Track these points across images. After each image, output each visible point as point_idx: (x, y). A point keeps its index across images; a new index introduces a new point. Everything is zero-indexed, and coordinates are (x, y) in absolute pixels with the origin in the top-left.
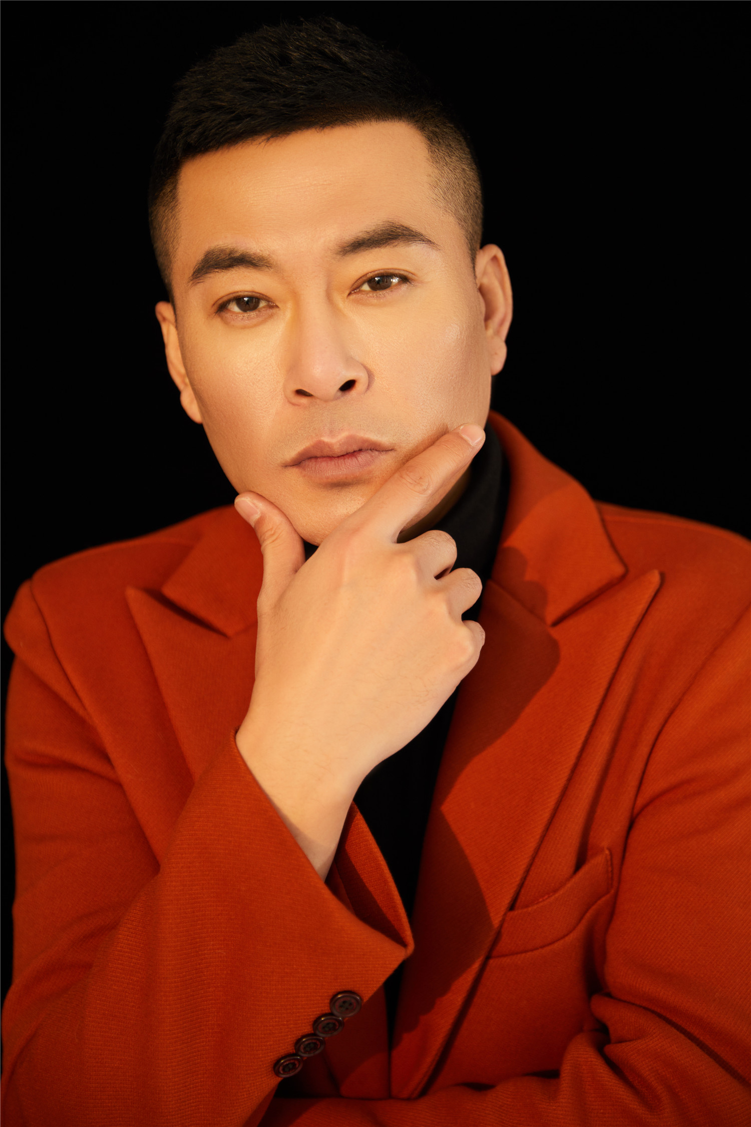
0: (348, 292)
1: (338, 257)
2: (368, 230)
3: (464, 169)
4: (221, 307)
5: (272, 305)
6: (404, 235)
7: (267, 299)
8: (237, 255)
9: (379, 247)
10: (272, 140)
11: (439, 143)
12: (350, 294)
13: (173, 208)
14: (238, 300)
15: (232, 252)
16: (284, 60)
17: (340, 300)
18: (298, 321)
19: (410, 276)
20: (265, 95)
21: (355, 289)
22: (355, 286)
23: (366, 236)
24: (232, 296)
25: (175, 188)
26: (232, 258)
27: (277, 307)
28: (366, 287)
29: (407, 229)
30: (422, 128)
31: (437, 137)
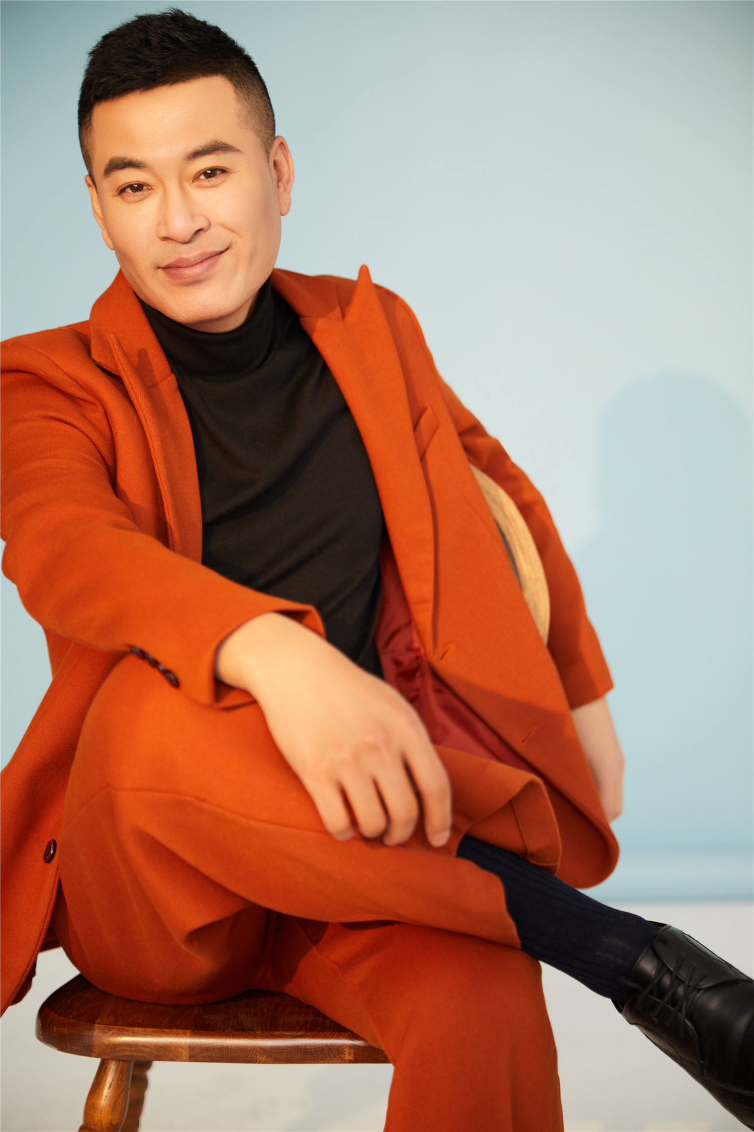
0: (192, 180)
1: (185, 161)
2: (202, 145)
3: (257, 102)
4: (122, 191)
5: (150, 187)
6: (222, 147)
7: (147, 185)
8: (127, 161)
9: (209, 155)
10: (142, 93)
11: (241, 88)
12: (193, 181)
13: (90, 131)
14: (131, 186)
15: (124, 159)
16: (148, 43)
17: (188, 186)
18: (165, 198)
19: (227, 169)
20: (137, 67)
21: (196, 178)
22: (196, 177)
23: (200, 149)
24: (127, 185)
25: (90, 119)
26: (125, 163)
27: (153, 189)
28: (202, 177)
29: (225, 144)
30: (231, 80)
31: (240, 84)
